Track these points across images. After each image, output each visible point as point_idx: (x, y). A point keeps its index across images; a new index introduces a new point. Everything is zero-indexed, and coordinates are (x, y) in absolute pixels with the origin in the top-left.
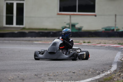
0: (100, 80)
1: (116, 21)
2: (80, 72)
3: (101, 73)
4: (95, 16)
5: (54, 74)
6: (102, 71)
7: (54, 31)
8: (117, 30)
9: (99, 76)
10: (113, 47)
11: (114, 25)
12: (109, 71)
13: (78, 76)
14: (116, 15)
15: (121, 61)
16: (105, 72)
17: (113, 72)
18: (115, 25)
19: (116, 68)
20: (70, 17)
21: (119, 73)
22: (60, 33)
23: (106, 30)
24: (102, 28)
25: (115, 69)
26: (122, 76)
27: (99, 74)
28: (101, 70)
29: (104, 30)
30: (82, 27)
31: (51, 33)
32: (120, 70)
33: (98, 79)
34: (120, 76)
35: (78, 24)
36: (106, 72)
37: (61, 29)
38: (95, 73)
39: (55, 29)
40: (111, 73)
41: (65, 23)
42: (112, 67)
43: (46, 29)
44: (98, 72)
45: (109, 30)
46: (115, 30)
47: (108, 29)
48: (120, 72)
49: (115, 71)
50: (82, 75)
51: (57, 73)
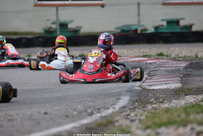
0: (90, 126)
1: (139, 15)
2: (58, 112)
3: (95, 113)
4: (103, 6)
5: (10, 118)
6: (99, 109)
7: (30, 37)
8: (142, 31)
9: (90, 117)
10: (133, 61)
11: (135, 22)
12: (111, 108)
13: (52, 119)
14: (139, 4)
15: (139, 88)
16: (102, 109)
17: (117, 109)
18: (139, 21)
19: (127, 102)
20: (57, 10)
21: (129, 112)
22: (40, 39)
23: (123, 31)
24: (116, 29)
25: (125, 104)
26: (132, 117)
27: (91, 114)
28: (98, 107)
29: (119, 31)
30: (81, 27)
31: (24, 40)
32: (133, 105)
33: (87, 124)
34: (129, 117)
35: (72, 21)
36: (106, 110)
37: (43, 31)
38: (84, 113)
39: (31, 33)
40: (113, 112)
41: (48, 20)
42: (121, 100)
43: (16, 33)
44: (89, 111)
45: (128, 31)
46: (139, 31)
47: (126, 29)
48: (131, 109)
49: (124, 107)
50: (61, 117)
51: (17, 115)
